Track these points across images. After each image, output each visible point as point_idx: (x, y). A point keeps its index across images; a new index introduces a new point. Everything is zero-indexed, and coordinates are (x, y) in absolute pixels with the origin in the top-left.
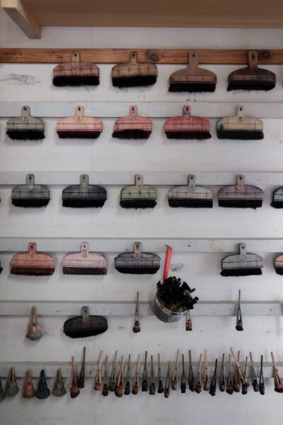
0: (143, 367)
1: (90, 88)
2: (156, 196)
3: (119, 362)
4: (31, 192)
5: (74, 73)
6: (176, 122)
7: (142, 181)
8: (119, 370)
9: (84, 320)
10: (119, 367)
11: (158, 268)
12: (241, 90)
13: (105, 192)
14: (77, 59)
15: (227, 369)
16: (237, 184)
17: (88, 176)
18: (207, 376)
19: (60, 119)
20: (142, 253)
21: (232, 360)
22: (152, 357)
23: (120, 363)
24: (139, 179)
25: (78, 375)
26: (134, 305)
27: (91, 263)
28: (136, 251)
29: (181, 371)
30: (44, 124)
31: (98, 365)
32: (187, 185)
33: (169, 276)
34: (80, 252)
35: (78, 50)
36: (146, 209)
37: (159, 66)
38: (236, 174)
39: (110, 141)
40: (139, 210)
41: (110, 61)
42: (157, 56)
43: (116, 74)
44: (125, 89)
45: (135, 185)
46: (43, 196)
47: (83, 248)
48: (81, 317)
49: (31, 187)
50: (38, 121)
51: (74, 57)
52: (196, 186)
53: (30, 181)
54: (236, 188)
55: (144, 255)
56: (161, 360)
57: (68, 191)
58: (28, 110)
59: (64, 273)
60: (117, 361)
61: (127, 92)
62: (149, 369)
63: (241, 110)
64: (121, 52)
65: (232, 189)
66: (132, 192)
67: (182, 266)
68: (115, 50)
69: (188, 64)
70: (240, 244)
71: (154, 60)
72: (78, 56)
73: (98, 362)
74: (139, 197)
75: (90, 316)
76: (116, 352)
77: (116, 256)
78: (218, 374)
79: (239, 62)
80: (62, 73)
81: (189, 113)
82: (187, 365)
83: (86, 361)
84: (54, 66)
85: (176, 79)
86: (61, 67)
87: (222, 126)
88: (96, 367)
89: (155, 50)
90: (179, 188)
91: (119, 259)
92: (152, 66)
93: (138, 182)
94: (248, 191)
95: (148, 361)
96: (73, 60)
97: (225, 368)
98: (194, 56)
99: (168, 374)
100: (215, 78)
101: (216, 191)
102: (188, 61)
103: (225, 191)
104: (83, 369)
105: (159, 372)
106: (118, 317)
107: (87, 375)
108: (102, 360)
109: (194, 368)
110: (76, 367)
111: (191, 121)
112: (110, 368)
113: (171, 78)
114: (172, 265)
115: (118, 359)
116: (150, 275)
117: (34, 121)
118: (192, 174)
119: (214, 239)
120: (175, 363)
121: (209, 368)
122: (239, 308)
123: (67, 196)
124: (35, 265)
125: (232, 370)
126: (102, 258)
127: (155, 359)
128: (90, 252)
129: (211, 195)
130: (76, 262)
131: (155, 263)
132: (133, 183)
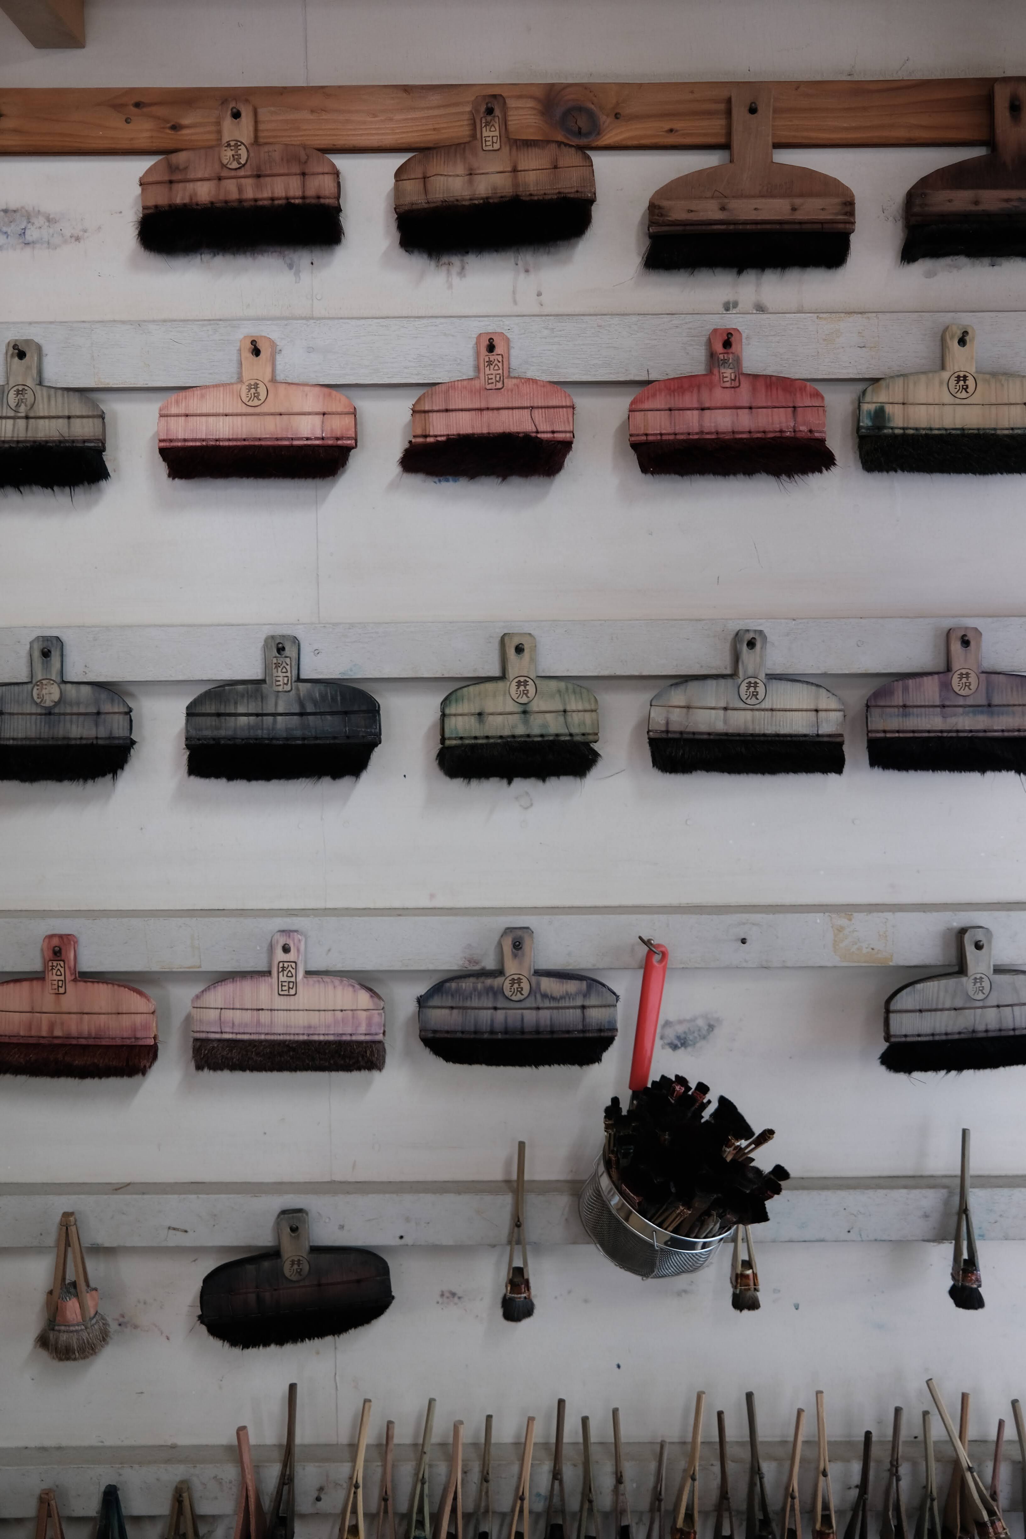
0: (546, 1467)
1: (303, 258)
2: (596, 724)
3: (443, 1445)
4: (49, 713)
5: (231, 190)
6: (678, 402)
7: (533, 660)
8: (443, 1479)
9: (287, 1270)
10: (442, 1468)
11: (609, 1041)
12: (962, 260)
13: (373, 710)
14: (243, 131)
15: (914, 1473)
16: (949, 669)
17: (295, 641)
18: (826, 1507)
19: (173, 396)
20: (538, 973)
21: (937, 1431)
22: (585, 1420)
23: (448, 1450)
24: (519, 649)
25: (267, 1504)
26: (506, 1201)
27: (314, 1019)
28: (511, 968)
29: (716, 1482)
30: (102, 416)
31: (354, 1460)
32: (733, 675)
33: (654, 1076)
34: (269, 973)
35: (247, 94)
36: (553, 783)
37: (601, 162)
38: (948, 623)
39: (393, 486)
40: (520, 785)
41: (388, 140)
42: (591, 116)
43: (414, 196)
44: (456, 260)
45: (503, 677)
46: (102, 732)
47: (280, 956)
48: (273, 1254)
49: (52, 694)
50: (77, 407)
51: (228, 122)
52: (772, 677)
53: (46, 667)
54: (946, 686)
55: (548, 985)
56: (628, 1433)
57: (210, 708)
58: (31, 358)
59: (199, 1068)
60: (436, 1437)
61: (462, 272)
62: (571, 1474)
63: (962, 342)
64: (435, 99)
65: (930, 690)
66: (490, 706)
67: (711, 1027)
68: (407, 89)
69: (726, 146)
70: (963, 931)
71: (579, 133)
72: (246, 119)
73: (353, 1447)
74: (520, 730)
75: (316, 1250)
76: (431, 1402)
77: (422, 989)
78: (875, 1497)
79: (951, 135)
80: (180, 196)
81: (738, 361)
82: (738, 1453)
83: (298, 1440)
84: (141, 166)
85: (679, 211)
86: (172, 168)
87: (880, 414)
88: (345, 1469)
89: (585, 87)
90: (693, 685)
91: (436, 1001)
92: (570, 158)
93: (517, 666)
94: (996, 701)
95: (567, 1438)
96: (226, 138)
97: (904, 1470)
98: (753, 110)
99: (657, 1497)
100: (849, 205)
101: (856, 697)
102: (729, 134)
103: (898, 700)
104: (287, 1480)
105: (616, 1491)
106: (435, 1250)
107: (304, 1503)
108: (369, 1436)
109: (768, 1468)
110: (257, 1468)
111: (744, 396)
112: (406, 1471)
113: (655, 210)
114: (667, 1024)
115: (440, 1430)
116: (574, 1070)
117: (59, 406)
118: (753, 625)
119: (848, 909)
120: (688, 1447)
121: (834, 1469)
122: (964, 1210)
123: (209, 729)
124: (74, 1030)
125: (937, 1477)
126: (364, 999)
127: (600, 1430)
128: (308, 973)
129: (836, 716)
130: (247, 1016)
131: (596, 1016)
132: (496, 672)
